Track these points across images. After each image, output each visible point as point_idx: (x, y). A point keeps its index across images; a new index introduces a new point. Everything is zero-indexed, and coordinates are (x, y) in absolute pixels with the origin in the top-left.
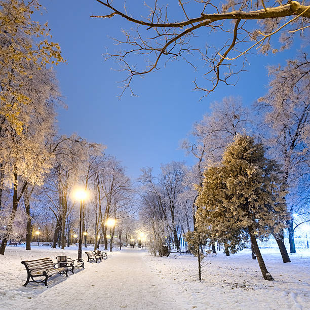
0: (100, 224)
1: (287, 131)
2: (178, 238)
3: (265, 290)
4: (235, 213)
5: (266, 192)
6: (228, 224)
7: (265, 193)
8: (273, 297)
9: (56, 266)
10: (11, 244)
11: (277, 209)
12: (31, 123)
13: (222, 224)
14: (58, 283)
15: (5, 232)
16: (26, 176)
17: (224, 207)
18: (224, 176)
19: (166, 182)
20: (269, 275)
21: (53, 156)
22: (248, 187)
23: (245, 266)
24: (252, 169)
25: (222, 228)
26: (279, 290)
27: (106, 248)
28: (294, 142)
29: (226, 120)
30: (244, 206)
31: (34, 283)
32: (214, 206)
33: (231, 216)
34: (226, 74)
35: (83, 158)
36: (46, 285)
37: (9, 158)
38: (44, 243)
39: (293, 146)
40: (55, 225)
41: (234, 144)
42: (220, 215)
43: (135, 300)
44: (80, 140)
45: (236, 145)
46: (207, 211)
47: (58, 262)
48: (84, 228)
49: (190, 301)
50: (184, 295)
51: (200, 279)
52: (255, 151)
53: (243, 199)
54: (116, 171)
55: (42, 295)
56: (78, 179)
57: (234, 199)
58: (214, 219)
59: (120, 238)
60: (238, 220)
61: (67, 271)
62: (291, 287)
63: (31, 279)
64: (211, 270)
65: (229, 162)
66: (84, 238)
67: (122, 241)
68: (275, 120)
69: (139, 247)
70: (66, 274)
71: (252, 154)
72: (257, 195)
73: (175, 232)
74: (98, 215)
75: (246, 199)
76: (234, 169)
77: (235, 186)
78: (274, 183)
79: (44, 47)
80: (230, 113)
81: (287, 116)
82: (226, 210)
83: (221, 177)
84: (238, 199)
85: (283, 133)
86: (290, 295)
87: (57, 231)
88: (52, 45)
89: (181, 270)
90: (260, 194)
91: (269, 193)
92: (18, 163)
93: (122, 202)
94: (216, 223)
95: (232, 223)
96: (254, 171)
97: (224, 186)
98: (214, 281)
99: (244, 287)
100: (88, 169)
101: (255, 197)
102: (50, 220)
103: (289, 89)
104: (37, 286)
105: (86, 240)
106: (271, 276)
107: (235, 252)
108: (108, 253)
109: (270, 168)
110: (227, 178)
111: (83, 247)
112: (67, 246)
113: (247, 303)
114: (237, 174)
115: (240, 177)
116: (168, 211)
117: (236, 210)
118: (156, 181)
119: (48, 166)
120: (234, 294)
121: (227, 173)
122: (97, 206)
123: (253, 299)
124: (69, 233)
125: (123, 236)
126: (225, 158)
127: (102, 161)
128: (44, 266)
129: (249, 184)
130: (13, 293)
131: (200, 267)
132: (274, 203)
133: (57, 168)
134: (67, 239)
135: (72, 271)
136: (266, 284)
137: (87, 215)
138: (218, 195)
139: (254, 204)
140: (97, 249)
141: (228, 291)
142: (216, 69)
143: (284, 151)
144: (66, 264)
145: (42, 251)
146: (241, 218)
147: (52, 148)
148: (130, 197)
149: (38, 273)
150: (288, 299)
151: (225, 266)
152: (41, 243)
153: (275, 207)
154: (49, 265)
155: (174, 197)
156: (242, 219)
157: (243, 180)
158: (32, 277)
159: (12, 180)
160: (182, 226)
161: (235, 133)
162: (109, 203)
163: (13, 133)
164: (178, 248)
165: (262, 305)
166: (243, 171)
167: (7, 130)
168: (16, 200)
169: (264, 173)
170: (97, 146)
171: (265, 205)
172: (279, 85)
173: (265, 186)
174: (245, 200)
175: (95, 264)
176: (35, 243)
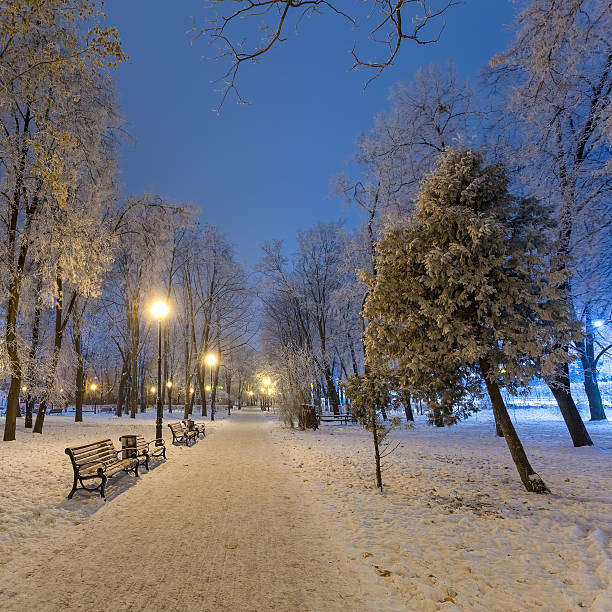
0: (193, 363)
1: (564, 121)
2: (334, 388)
3: (528, 520)
4: (446, 330)
5: (515, 275)
6: (433, 355)
7: (513, 279)
8: (549, 539)
9: (120, 456)
10: (53, 412)
11: (546, 316)
12: (81, 182)
13: (421, 357)
14: (122, 491)
15: (44, 390)
16: (75, 282)
17: (422, 317)
18: (419, 248)
19: (307, 268)
20: (537, 478)
21: (116, 239)
22: (472, 268)
23: (480, 454)
24: (481, 227)
25: (422, 366)
26: (564, 520)
27: (204, 414)
28: (583, 145)
29: (422, 119)
30: (467, 313)
31: (84, 492)
32: (402, 316)
33: (439, 337)
34: (416, 20)
35: (163, 236)
36: (103, 496)
37: (49, 252)
38: (104, 406)
39: (581, 155)
40: (120, 369)
41: (438, 172)
42: (415, 335)
43: (253, 531)
44: (158, 202)
45: (443, 174)
46: (388, 329)
47: (123, 447)
48: (166, 372)
49: (359, 538)
50: (347, 523)
51: (380, 485)
52: (487, 181)
53: (463, 296)
54: (219, 253)
55: (96, 516)
56: (155, 277)
57: (443, 296)
58: (402, 344)
59: (229, 392)
60: (455, 345)
61: (137, 465)
62: (595, 514)
63: (79, 485)
64: (403, 464)
65: (430, 214)
66: (166, 394)
67: (232, 397)
68: (532, 101)
69: (263, 409)
70: (136, 472)
71: (480, 190)
72: (495, 284)
73: (328, 374)
74: (190, 346)
75: (471, 296)
76: (440, 230)
77: (445, 268)
78: (535, 252)
79: (94, 40)
80: (430, 102)
81: (563, 86)
82: (428, 324)
83: (414, 249)
84: (453, 297)
85: (554, 127)
86: (592, 536)
87: (123, 383)
88: (106, 34)
89: (341, 461)
90: (502, 280)
91: (523, 277)
92: (62, 259)
93: (230, 316)
94: (408, 354)
95: (442, 352)
96: (485, 229)
97: (419, 270)
98: (411, 490)
99: (477, 507)
100: (172, 256)
101: (491, 290)
102: (113, 362)
103: (565, 20)
104: (89, 497)
105: (170, 398)
106: (541, 482)
107: (453, 421)
108: (207, 423)
109: (524, 219)
110: (425, 250)
111: (166, 412)
112: (139, 410)
113: (485, 552)
114: (448, 241)
115: (454, 247)
116: (313, 327)
117: (449, 321)
118: (289, 268)
119: (107, 259)
120: (454, 525)
121: (425, 240)
122: (187, 327)
123: (498, 541)
124: (142, 384)
125: (234, 386)
126: (419, 206)
127: (195, 238)
128: (100, 456)
129: (475, 260)
130: (51, 513)
131: (378, 457)
132: (537, 301)
133: (124, 259)
134: (139, 397)
135: (146, 464)
136: (531, 504)
137: (172, 347)
138: (409, 291)
139: (489, 308)
140: (189, 416)
141: (441, 516)
142: (395, 16)
143: (558, 171)
144: (136, 451)
145: (99, 423)
146: (461, 341)
147: (114, 224)
148: (245, 304)
149: (91, 471)
150: (586, 546)
151: (433, 452)
152: (99, 408)
153: (540, 311)
154: (108, 454)
155: (323, 298)
156: (465, 343)
157: (460, 253)
158: (82, 479)
159: (53, 291)
160: (342, 360)
161: (443, 144)
162: (208, 321)
163: (55, 204)
164: (336, 410)
165: (522, 557)
166: (461, 233)
167: (46, 200)
168: (59, 327)
169: (510, 231)
170: (186, 210)
171: (516, 308)
172: (541, 17)
173: (513, 262)
174: (469, 299)
175: (185, 448)
176: (90, 408)
